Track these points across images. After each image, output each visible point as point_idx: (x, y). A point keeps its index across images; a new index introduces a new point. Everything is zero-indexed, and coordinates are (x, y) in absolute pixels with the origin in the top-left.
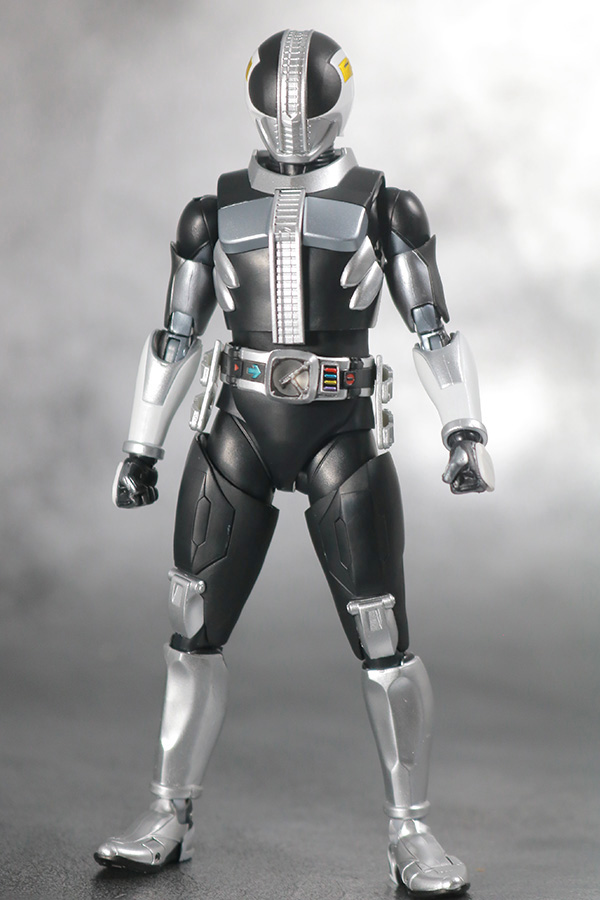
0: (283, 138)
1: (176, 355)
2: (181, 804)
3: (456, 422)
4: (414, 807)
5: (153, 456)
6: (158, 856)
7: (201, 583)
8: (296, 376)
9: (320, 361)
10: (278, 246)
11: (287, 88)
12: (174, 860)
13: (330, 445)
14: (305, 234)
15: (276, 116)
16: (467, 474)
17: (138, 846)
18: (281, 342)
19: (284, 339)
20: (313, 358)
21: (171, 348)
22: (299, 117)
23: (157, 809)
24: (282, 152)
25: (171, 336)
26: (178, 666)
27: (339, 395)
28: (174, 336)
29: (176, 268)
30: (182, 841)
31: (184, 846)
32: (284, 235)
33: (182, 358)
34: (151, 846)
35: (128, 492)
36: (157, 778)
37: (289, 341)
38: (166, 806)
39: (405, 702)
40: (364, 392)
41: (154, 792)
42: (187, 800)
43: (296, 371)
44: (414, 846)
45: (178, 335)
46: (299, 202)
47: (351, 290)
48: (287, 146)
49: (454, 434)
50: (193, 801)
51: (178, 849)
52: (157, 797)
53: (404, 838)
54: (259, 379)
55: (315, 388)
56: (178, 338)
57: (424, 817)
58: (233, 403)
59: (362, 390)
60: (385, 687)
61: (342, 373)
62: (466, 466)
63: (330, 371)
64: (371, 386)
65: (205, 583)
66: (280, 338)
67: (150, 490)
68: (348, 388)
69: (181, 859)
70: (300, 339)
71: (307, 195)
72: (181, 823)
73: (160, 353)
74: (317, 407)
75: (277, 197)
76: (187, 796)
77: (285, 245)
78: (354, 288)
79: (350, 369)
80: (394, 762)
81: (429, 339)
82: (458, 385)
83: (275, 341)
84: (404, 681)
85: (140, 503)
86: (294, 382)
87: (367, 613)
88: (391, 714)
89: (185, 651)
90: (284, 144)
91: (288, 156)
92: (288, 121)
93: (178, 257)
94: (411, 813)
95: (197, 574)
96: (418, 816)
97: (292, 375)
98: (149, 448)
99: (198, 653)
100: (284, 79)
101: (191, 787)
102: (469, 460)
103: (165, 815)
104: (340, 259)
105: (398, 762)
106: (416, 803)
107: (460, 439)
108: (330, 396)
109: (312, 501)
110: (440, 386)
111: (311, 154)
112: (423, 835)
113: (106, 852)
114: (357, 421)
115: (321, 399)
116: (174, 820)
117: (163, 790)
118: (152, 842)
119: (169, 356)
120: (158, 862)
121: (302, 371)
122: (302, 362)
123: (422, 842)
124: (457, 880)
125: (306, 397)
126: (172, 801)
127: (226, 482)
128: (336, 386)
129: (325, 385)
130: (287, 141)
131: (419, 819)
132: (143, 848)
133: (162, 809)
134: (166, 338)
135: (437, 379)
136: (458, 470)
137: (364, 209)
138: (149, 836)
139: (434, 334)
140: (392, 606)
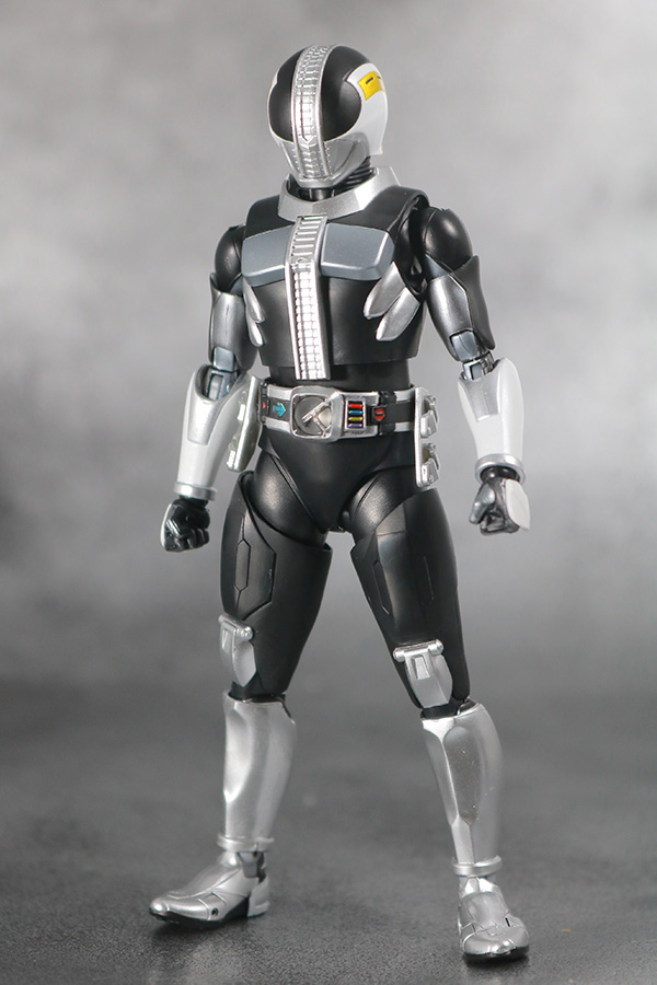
0: (303, 163)
1: (219, 391)
2: (248, 857)
3: (488, 458)
4: (479, 864)
5: (202, 497)
6: (215, 912)
7: (248, 629)
8: (317, 414)
9: (344, 398)
10: (296, 277)
11: (301, 111)
12: (239, 915)
13: (370, 483)
14: (323, 264)
15: (292, 140)
16: (494, 514)
17: (194, 901)
18: (304, 377)
19: (307, 375)
20: (336, 394)
21: (215, 384)
22: (315, 140)
23: (222, 862)
24: (305, 177)
25: (213, 372)
26: (235, 714)
27: (368, 431)
28: (217, 372)
29: (215, 301)
30: (249, 895)
31: (252, 900)
32: (302, 266)
33: (226, 394)
34: (208, 902)
35: (174, 536)
36: (222, 831)
37: (312, 377)
38: (233, 861)
39: (464, 753)
40: (401, 427)
41: (220, 844)
42: (255, 854)
43: (318, 408)
44: (474, 904)
45: (222, 371)
46: (318, 230)
47: (377, 321)
48: (309, 171)
49: (487, 469)
50: (265, 855)
51: (245, 903)
52: (222, 850)
53: (467, 896)
54: (284, 418)
55: (340, 426)
56: (221, 374)
57: (492, 874)
58: (269, 444)
59: (397, 424)
60: (441, 736)
61: (369, 409)
62: (493, 504)
63: (355, 407)
64: (411, 419)
65: (253, 630)
66: (304, 374)
67: (197, 533)
68: (378, 424)
69: (250, 914)
70: (322, 374)
71: (328, 222)
72: (248, 876)
73: (204, 392)
74: (342, 445)
75: (297, 226)
76: (253, 849)
77: (303, 275)
78: (381, 317)
79: (379, 405)
80: (454, 817)
81: (471, 367)
82: (494, 417)
83: (298, 377)
84: (461, 731)
85: (186, 547)
86: (315, 420)
87: (413, 661)
88: (448, 765)
89: (240, 699)
90: (305, 169)
91: (311, 182)
92: (305, 146)
93: (216, 290)
94: (476, 870)
95: (244, 619)
96: (484, 874)
97: (313, 412)
98: (197, 490)
99: (254, 701)
100: (298, 101)
101: (261, 840)
102: (496, 498)
103: (231, 868)
104: (363, 288)
105: (458, 816)
106: (481, 860)
107: (492, 475)
108: (358, 433)
109: (357, 539)
110: (476, 418)
111: (334, 177)
112: (488, 893)
113: (158, 907)
114: (398, 457)
115: (347, 436)
116: (240, 874)
117: (229, 843)
118: (211, 897)
119: (213, 394)
120: (215, 918)
121: (324, 408)
122: (323, 399)
123: (486, 902)
124: (506, 943)
125: (328, 436)
126: (238, 854)
127: (265, 525)
128: (362, 422)
129: (349, 422)
130: (307, 165)
131: (486, 877)
132: (199, 903)
133: (227, 863)
134: (209, 374)
135: (474, 411)
136: (484, 509)
137: (387, 234)
138: (209, 890)
139: (475, 362)
140: (440, 652)
